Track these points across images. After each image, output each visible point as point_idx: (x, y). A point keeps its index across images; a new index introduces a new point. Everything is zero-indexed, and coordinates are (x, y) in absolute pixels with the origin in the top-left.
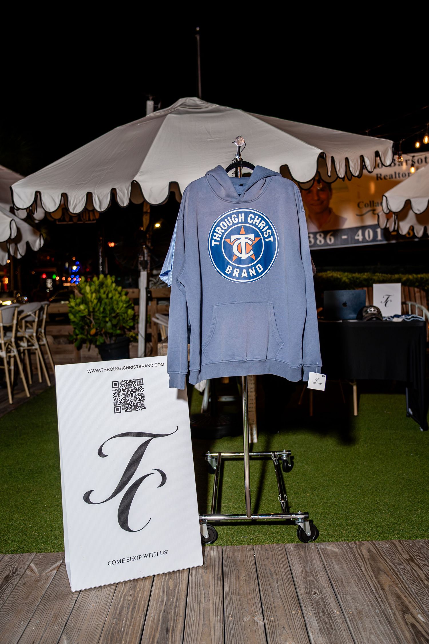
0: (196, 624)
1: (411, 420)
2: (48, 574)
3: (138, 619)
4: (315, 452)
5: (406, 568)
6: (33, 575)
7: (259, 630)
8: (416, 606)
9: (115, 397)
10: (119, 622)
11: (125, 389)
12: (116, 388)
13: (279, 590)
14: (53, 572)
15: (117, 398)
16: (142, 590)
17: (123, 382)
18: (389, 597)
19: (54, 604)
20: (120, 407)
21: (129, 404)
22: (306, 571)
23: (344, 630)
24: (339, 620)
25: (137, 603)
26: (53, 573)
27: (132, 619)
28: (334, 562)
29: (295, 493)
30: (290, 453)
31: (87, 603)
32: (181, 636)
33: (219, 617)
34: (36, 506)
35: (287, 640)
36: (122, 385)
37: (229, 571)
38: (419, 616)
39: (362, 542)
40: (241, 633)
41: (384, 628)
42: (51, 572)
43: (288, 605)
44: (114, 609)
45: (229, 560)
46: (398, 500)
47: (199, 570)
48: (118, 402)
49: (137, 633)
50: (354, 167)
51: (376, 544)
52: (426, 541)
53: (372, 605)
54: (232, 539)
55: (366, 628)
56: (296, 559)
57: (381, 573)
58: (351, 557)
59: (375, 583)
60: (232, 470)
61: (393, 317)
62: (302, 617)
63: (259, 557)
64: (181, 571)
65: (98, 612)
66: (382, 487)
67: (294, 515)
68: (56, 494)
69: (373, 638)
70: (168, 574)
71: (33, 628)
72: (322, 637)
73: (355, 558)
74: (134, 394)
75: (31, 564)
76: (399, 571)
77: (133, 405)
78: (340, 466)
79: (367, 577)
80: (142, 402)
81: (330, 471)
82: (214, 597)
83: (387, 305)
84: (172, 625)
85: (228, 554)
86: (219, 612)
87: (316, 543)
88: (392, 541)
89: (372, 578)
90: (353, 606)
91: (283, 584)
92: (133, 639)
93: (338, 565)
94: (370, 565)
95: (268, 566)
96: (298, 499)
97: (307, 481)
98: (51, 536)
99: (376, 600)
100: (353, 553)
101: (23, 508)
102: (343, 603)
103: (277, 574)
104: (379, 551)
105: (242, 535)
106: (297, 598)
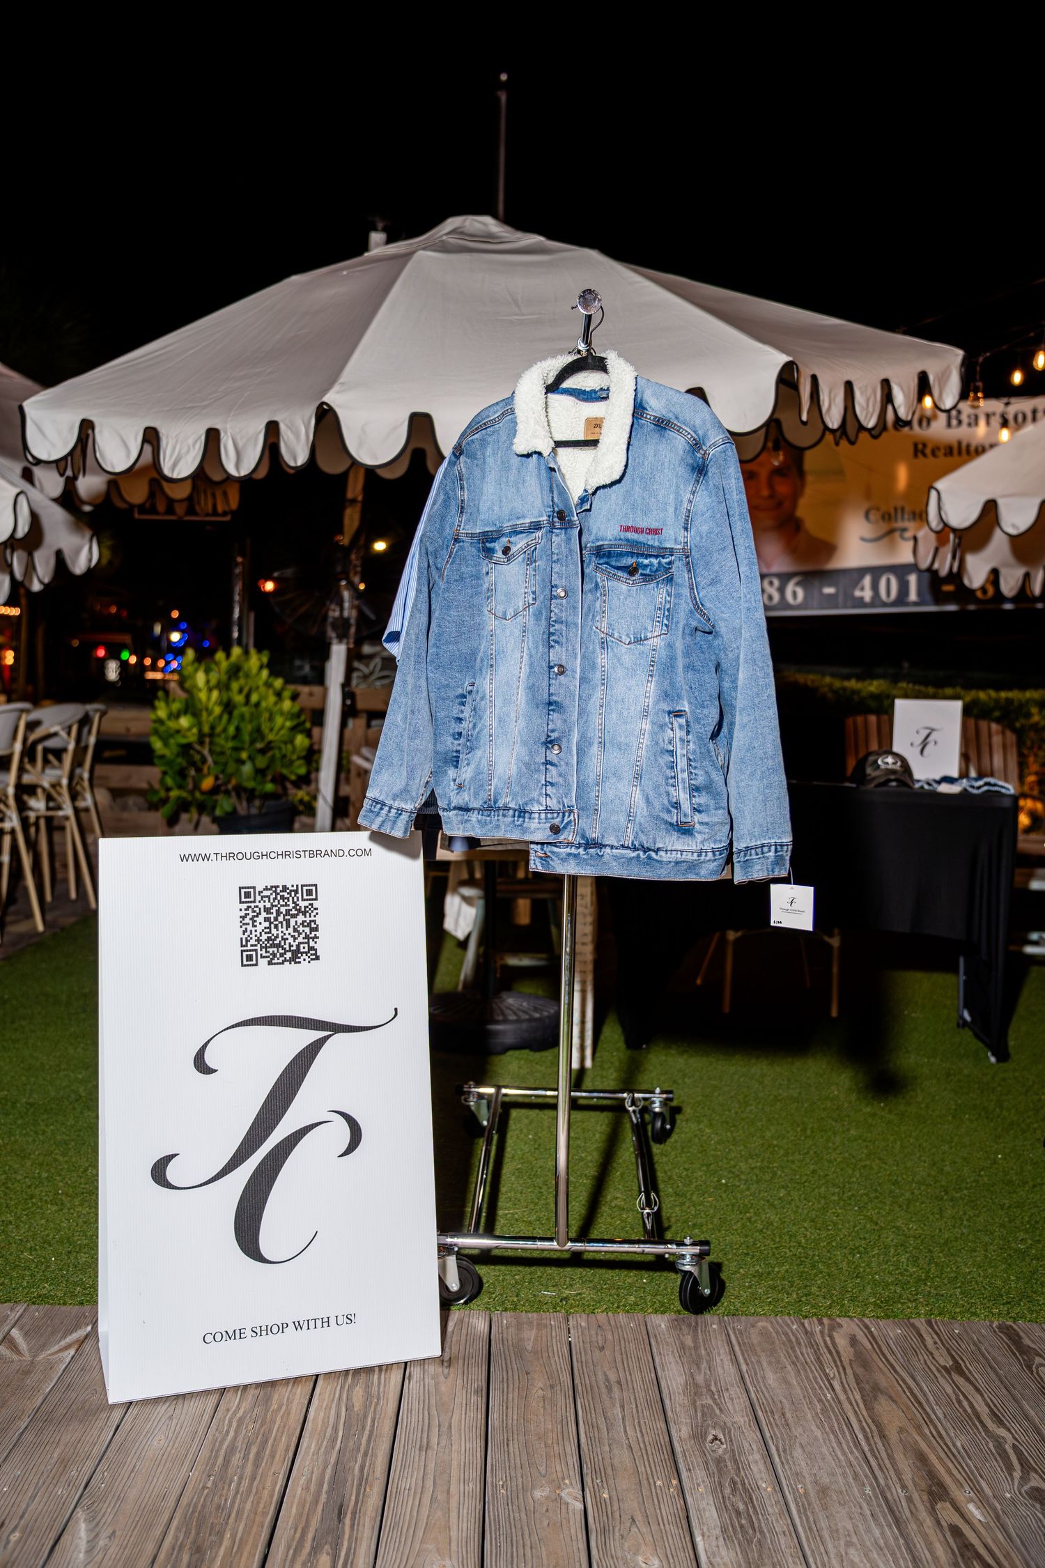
0: (414, 1499)
1: (967, 1034)
2: (55, 1357)
3: (270, 1479)
5: (944, 1389)
6: (15, 1357)
7: (572, 1523)
8: (963, 1481)
9: (244, 927)
10: (220, 1486)
11: (270, 909)
12: (249, 905)
13: (625, 1427)
14: (66, 1353)
15: (250, 927)
16: (284, 1408)
17: (266, 889)
18: (899, 1456)
19: (62, 1431)
20: (256, 951)
21: (278, 946)
22: (696, 1385)
23: (784, 1533)
24: (772, 1506)
25: (271, 1442)
26: (67, 1357)
27: (255, 1478)
28: (765, 1364)
29: (677, 1195)
30: (671, 1096)
31: (144, 1433)
32: (373, 1527)
33: (474, 1486)
34: (37, 1192)
35: (638, 1550)
36: (265, 897)
37: (505, 1374)
38: (971, 1507)
39: (838, 1320)
40: (526, 1528)
41: (883, 1533)
42: (61, 1354)
43: (646, 1463)
44: (212, 1452)
45: (506, 1349)
47: (430, 1366)
48: (251, 938)
49: (265, 1514)
50: (864, 403)
51: (870, 1326)
52: (994, 1326)
53: (856, 1476)
54: (517, 1296)
55: (837, 1531)
56: (673, 1352)
57: (882, 1399)
58: (808, 1354)
59: (865, 1421)
60: (525, 1131)
61: (939, 782)
62: (678, 1496)
63: (581, 1342)
64: (384, 1368)
65: (170, 1459)
67: (675, 1247)
68: (89, 1166)
69: (854, 1555)
70: (351, 1372)
72: (728, 1548)
73: (818, 1358)
74: (292, 922)
75: (14, 1329)
76: (925, 1395)
77: (288, 949)
79: (846, 1405)
80: (312, 944)
82: (463, 1435)
83: (925, 752)
84: (353, 1498)
85: (505, 1331)
86: (474, 1474)
87: (723, 1316)
88: (912, 1320)
89: (857, 1409)
90: (807, 1476)
91: (637, 1411)
92: (254, 1530)
93: (776, 1372)
94: (856, 1376)
95: (602, 1366)
96: (684, 1208)
97: (708, 1165)
98: (69, 1266)
99: (866, 1463)
100: (813, 1345)
101: (5, 1195)
102: (784, 1466)
103: (624, 1387)
104: (877, 1343)
105: (540, 1287)
106: (669, 1449)
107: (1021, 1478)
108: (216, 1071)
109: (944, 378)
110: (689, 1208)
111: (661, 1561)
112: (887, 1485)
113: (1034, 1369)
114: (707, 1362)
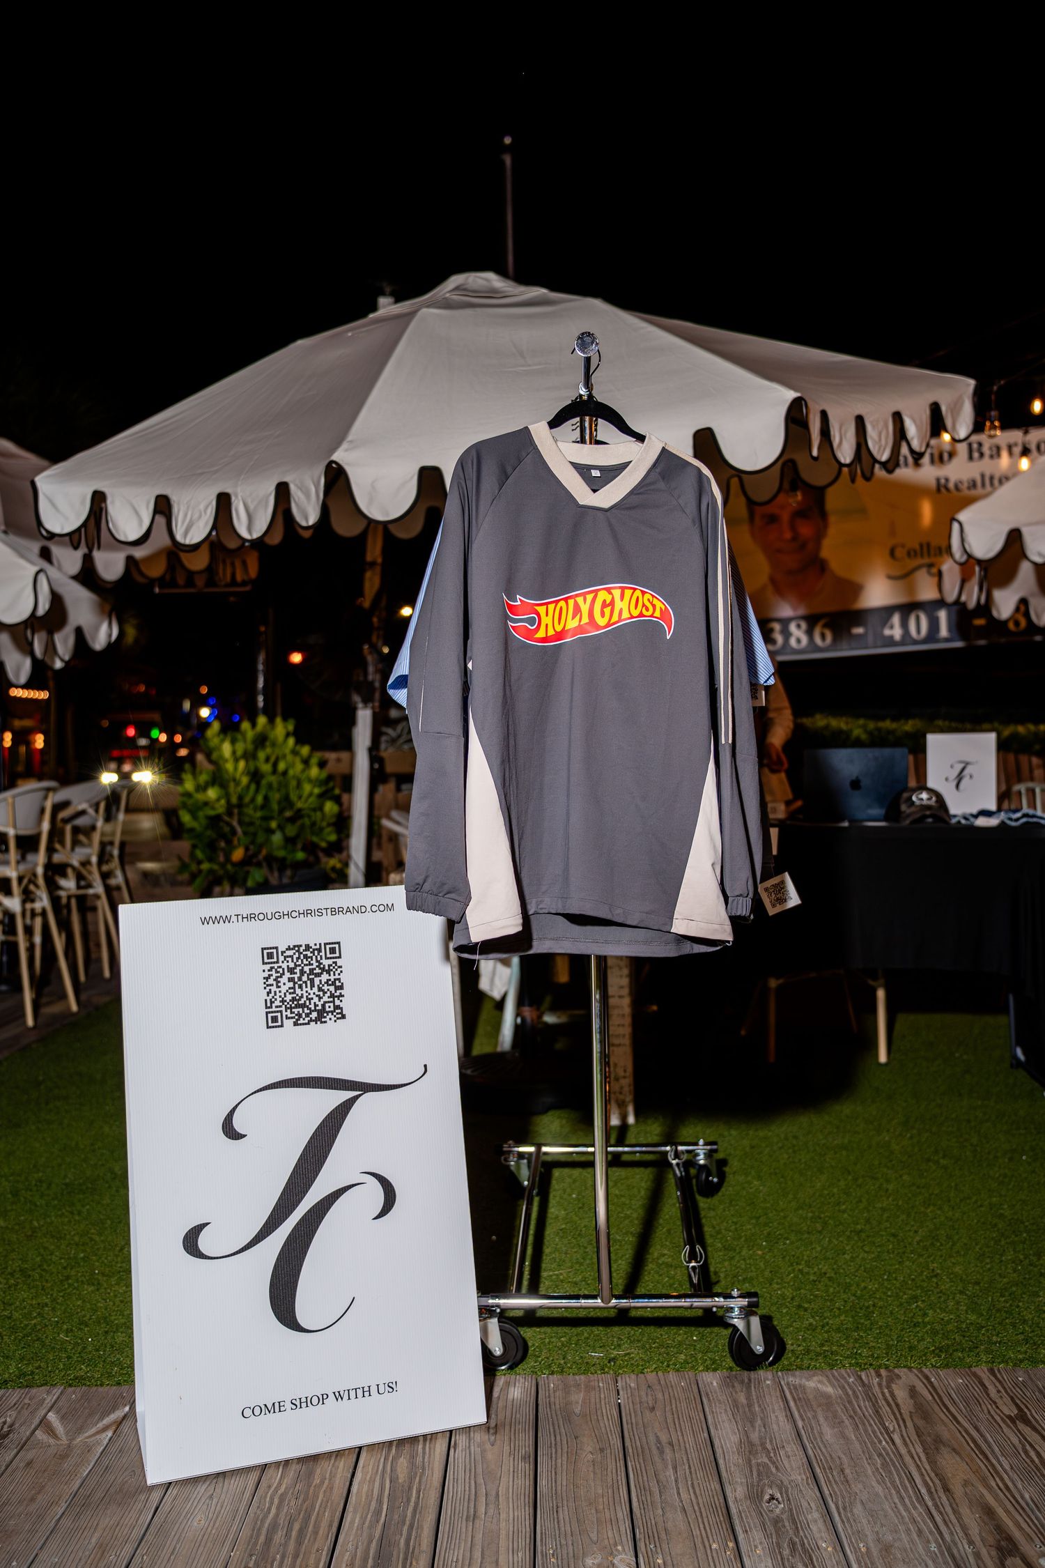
1: (1021, 1074)
2: (93, 1439)
3: (313, 1556)
4: (781, 1148)
5: (1009, 1439)
6: (52, 1441)
8: (1032, 1534)
9: (268, 988)
11: (294, 968)
12: (273, 965)
13: (678, 1489)
14: (104, 1435)
15: (274, 989)
16: (327, 1482)
17: (289, 949)
18: (965, 1511)
19: (99, 1516)
20: (281, 1012)
21: (303, 1006)
22: (751, 1444)
25: (313, 1518)
26: (105, 1438)
27: (298, 1557)
28: (822, 1420)
29: (726, 1249)
30: (715, 1147)
31: (184, 1513)
33: (523, 1556)
34: (73, 1273)
36: (288, 957)
37: (553, 1438)
39: (896, 1371)
42: (99, 1436)
43: (701, 1526)
44: (253, 1530)
45: (553, 1412)
46: (989, 1269)
47: (476, 1434)
48: (276, 1000)
50: (876, 438)
51: (930, 1376)
53: (920, 1532)
54: (564, 1359)
56: (726, 1410)
57: (944, 1450)
58: (866, 1407)
59: (928, 1474)
60: (568, 1190)
61: (976, 816)
62: (735, 1559)
63: (631, 1404)
65: (210, 1539)
66: (949, 1237)
67: (722, 1299)
70: (395, 1443)
73: (877, 1412)
74: (317, 981)
75: (50, 1414)
76: (990, 1446)
77: (313, 1008)
78: (842, 1183)
79: (908, 1459)
80: (337, 1002)
81: (817, 1194)
82: (511, 1504)
83: (962, 785)
85: (552, 1395)
86: (523, 1543)
87: (777, 1371)
88: (973, 1369)
89: (919, 1463)
90: (869, 1534)
91: (691, 1472)
93: (834, 1428)
94: (916, 1428)
95: (653, 1428)
96: (734, 1262)
98: (106, 1347)
99: (930, 1518)
100: (871, 1398)
101: (41, 1276)
102: (844, 1525)
103: (676, 1448)
104: (937, 1394)
105: (588, 1348)
106: (724, 1510)
108: (245, 1136)
109: (956, 408)
110: (738, 1261)
114: (762, 1419)
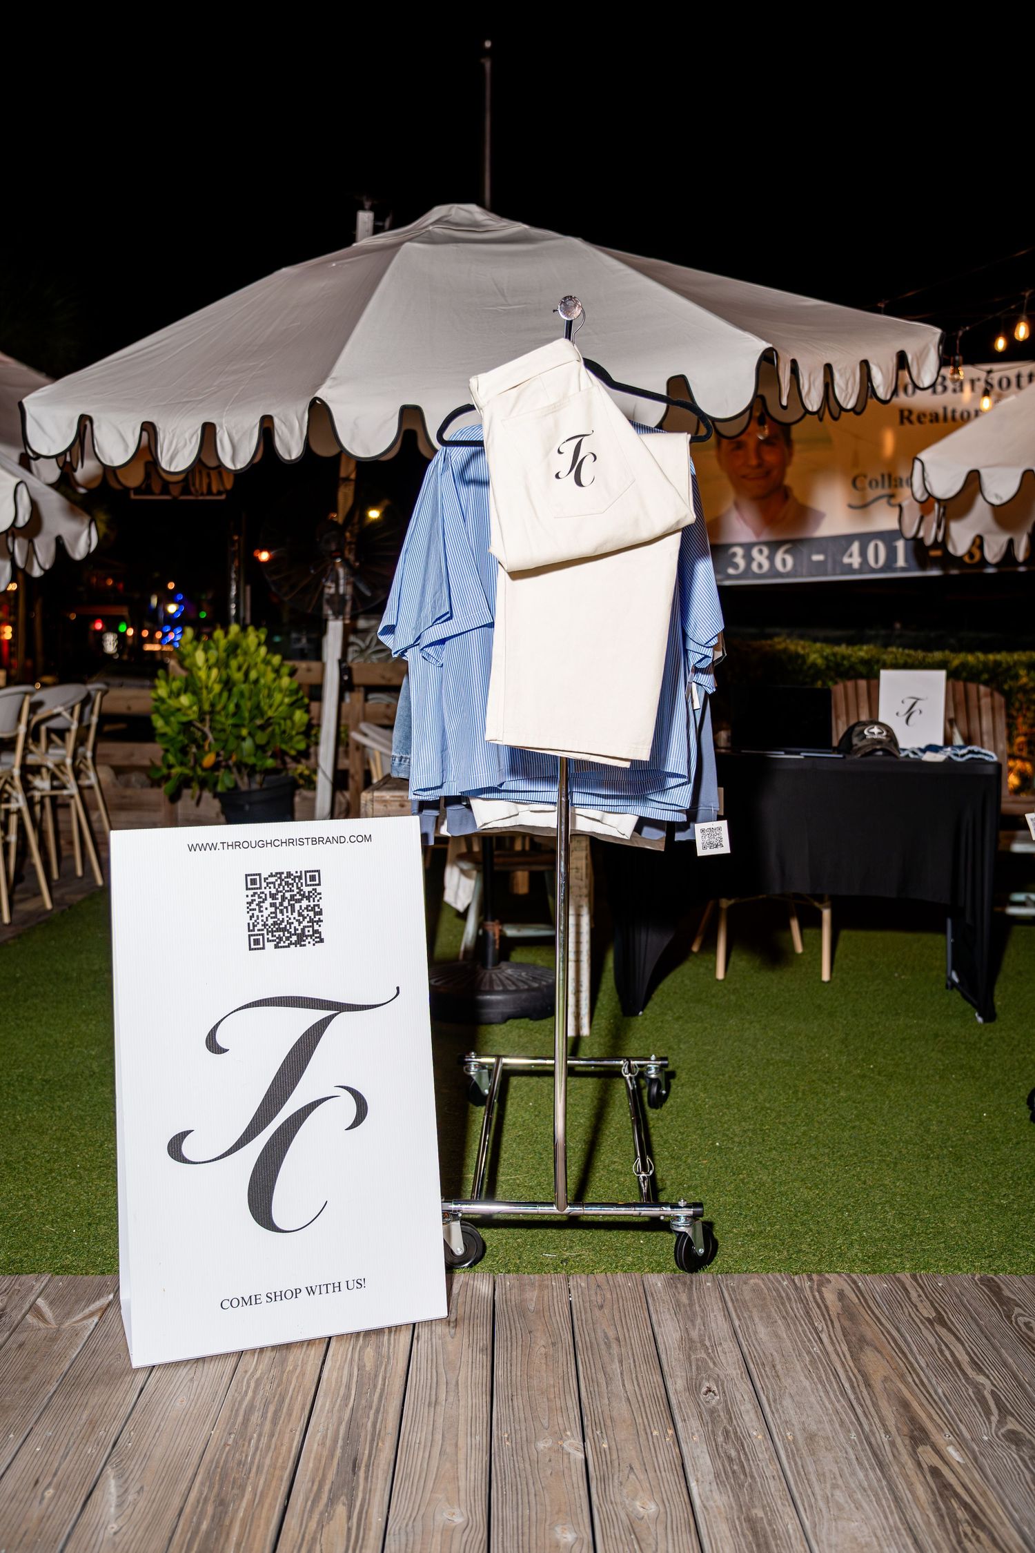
0: (424, 1452)
1: (956, 994)
2: (80, 1324)
5: (927, 1339)
6: (42, 1325)
7: (573, 1471)
8: (943, 1426)
9: (251, 913)
10: (240, 1442)
11: (276, 894)
12: (255, 891)
13: (623, 1381)
14: (90, 1320)
15: (256, 913)
16: (299, 1369)
17: (271, 875)
18: (883, 1403)
19: (89, 1394)
20: (263, 935)
21: (284, 930)
22: (691, 1340)
23: (773, 1477)
24: (762, 1453)
25: (287, 1401)
26: (91, 1324)
27: (273, 1435)
28: (757, 1320)
29: (673, 1158)
30: (666, 1062)
31: (167, 1395)
32: (386, 1479)
33: (481, 1439)
34: (56, 1166)
35: (636, 1496)
36: (270, 883)
37: (509, 1332)
38: (951, 1449)
39: (827, 1275)
40: (530, 1477)
41: (866, 1476)
42: (85, 1322)
43: (644, 1413)
44: (232, 1411)
45: (510, 1308)
47: (437, 1327)
48: (258, 923)
49: (283, 1468)
50: (844, 387)
51: (858, 1281)
52: (976, 1278)
53: (842, 1423)
54: (519, 1259)
55: (824, 1474)
56: (669, 1309)
57: (869, 1351)
59: (852, 1371)
60: (525, 1098)
61: (924, 751)
62: (674, 1444)
63: (581, 1301)
64: (394, 1329)
67: (669, 1209)
68: (106, 1140)
69: (840, 1496)
70: (362, 1334)
71: (38, 1449)
72: (721, 1492)
73: (808, 1313)
74: (297, 906)
75: (39, 1300)
76: (909, 1346)
77: (293, 932)
78: (783, 1097)
79: (834, 1356)
80: (316, 927)
82: (469, 1392)
83: (911, 721)
84: (367, 1452)
85: (508, 1292)
86: (481, 1428)
87: (717, 1274)
88: (897, 1275)
89: (843, 1359)
90: (795, 1423)
91: (635, 1366)
92: (274, 1484)
93: (768, 1327)
94: (843, 1329)
95: (601, 1325)
96: (680, 1171)
97: (703, 1129)
98: (89, 1238)
99: (851, 1411)
100: (803, 1301)
101: (26, 1169)
102: (774, 1415)
103: (622, 1343)
104: (863, 1297)
105: (542, 1249)
106: (665, 1400)
107: (999, 1421)
108: (227, 1050)
109: (922, 356)
110: (684, 1170)
111: (657, 1505)
112: (871, 1431)
113: (1013, 1319)
114: (702, 1318)
